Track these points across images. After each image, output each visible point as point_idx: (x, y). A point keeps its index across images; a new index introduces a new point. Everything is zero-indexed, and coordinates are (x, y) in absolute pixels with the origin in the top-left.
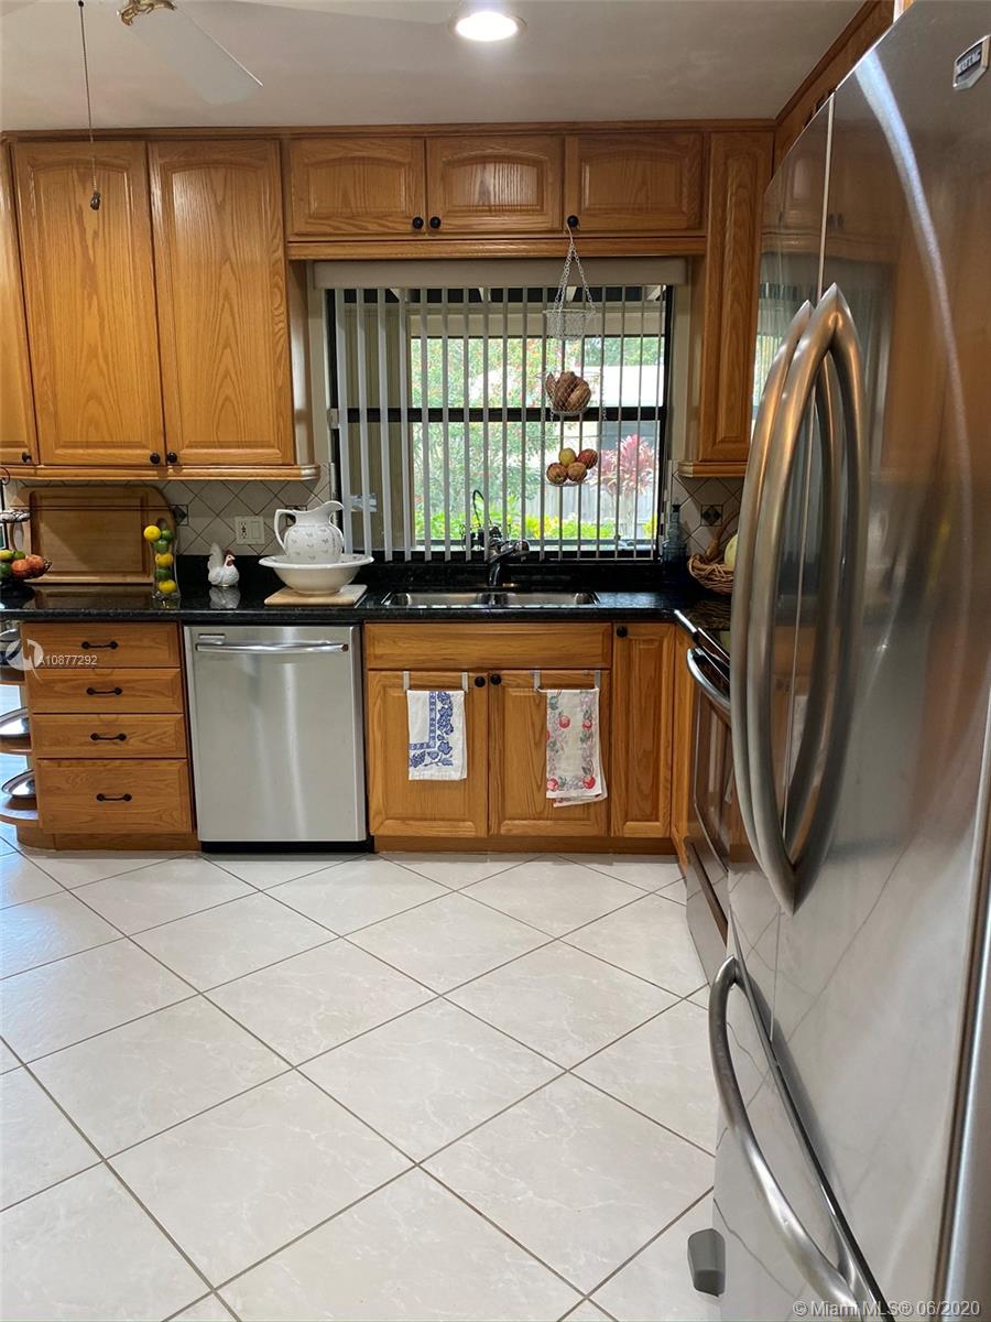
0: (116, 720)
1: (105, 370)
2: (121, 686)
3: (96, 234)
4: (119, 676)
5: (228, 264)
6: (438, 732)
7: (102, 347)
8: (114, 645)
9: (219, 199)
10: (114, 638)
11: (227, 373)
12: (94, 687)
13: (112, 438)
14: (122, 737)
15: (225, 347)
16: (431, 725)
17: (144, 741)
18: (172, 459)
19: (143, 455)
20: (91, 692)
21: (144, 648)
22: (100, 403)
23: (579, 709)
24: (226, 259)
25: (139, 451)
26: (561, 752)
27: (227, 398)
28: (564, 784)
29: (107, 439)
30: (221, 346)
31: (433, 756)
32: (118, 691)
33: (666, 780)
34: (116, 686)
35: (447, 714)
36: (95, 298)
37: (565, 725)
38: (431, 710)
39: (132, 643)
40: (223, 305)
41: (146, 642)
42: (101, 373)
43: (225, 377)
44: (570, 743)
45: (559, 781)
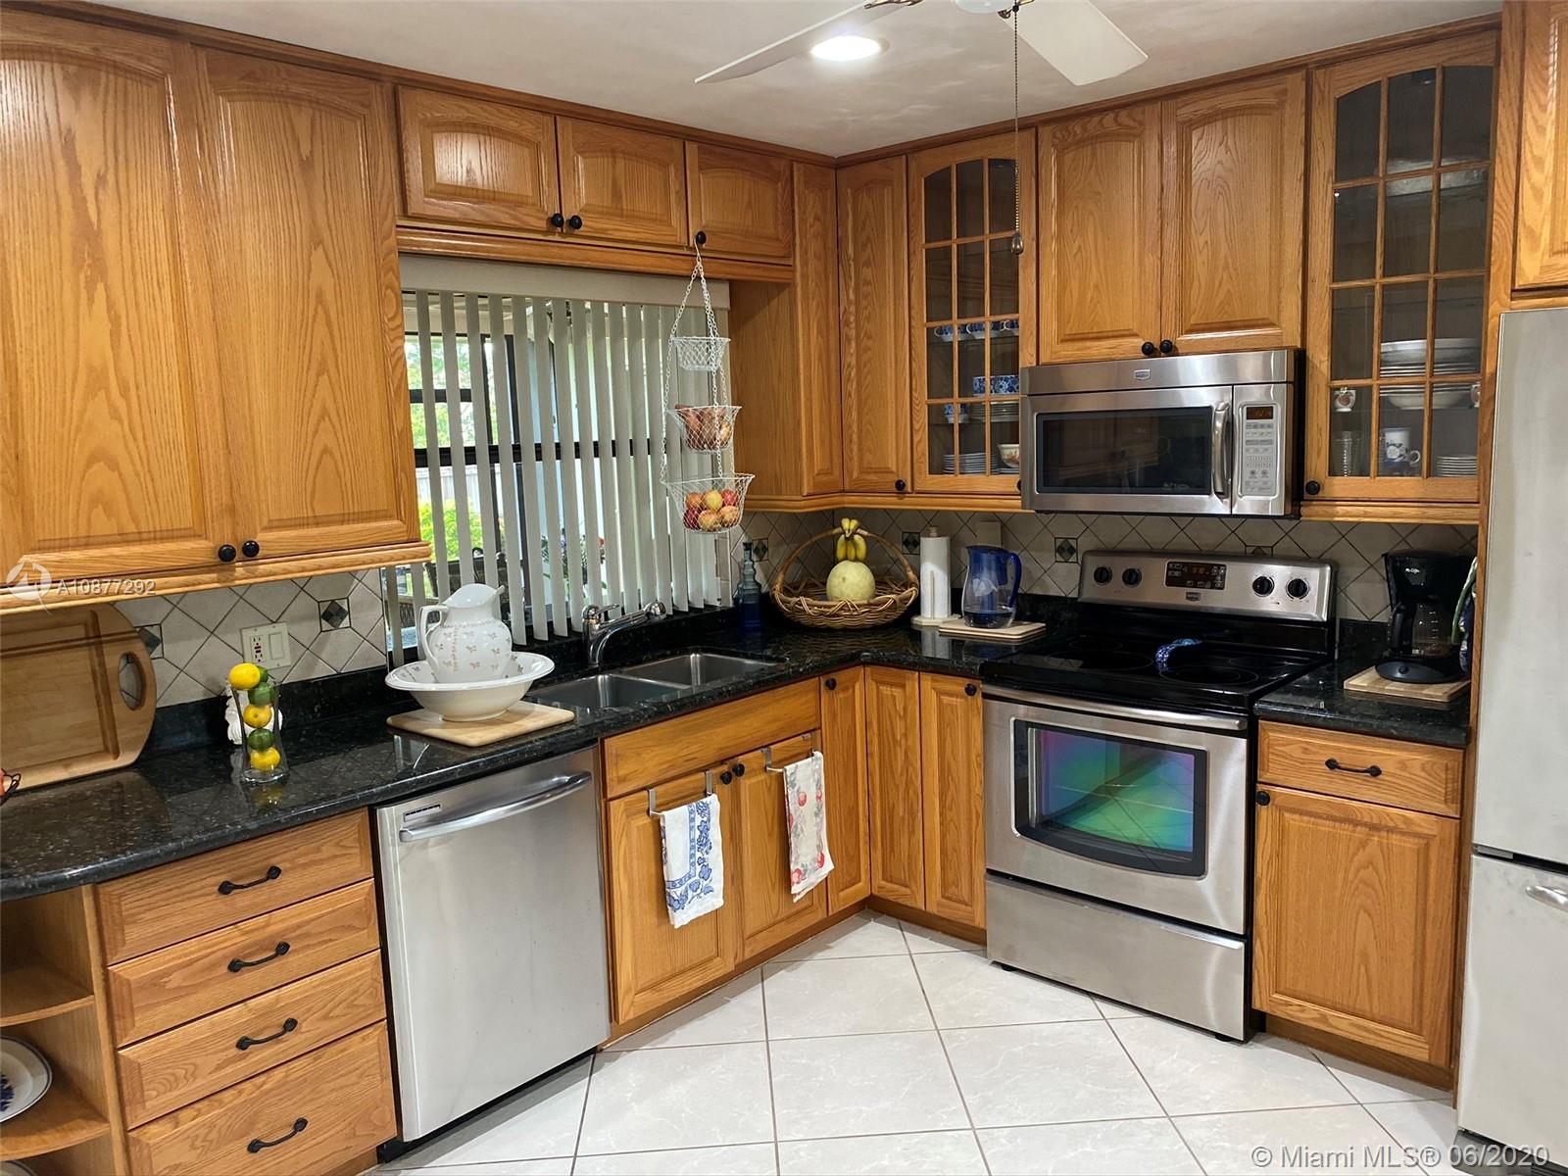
0: (278, 1000)
1: (123, 410)
2: (288, 938)
3: (101, 179)
4: (280, 923)
5: (320, 249)
6: (698, 855)
7: (117, 370)
8: (274, 873)
9: (305, 149)
10: (274, 861)
11: (324, 414)
12: (240, 956)
13: (137, 526)
14: (290, 1025)
15: (319, 374)
16: (692, 848)
17: (326, 1017)
18: (251, 551)
19: (200, 548)
20: (235, 966)
21: (321, 861)
22: (113, 465)
23: (812, 780)
24: (317, 241)
25: (189, 545)
26: (801, 835)
27: (326, 451)
28: (806, 871)
29: (131, 528)
30: (313, 372)
31: (694, 887)
32: (282, 949)
33: (865, 833)
34: (279, 940)
35: (704, 829)
36: (100, 286)
37: (802, 803)
38: (691, 828)
39: (302, 861)
40: (316, 310)
41: (328, 850)
42: (115, 415)
43: (322, 418)
44: (808, 822)
45: (802, 869)
